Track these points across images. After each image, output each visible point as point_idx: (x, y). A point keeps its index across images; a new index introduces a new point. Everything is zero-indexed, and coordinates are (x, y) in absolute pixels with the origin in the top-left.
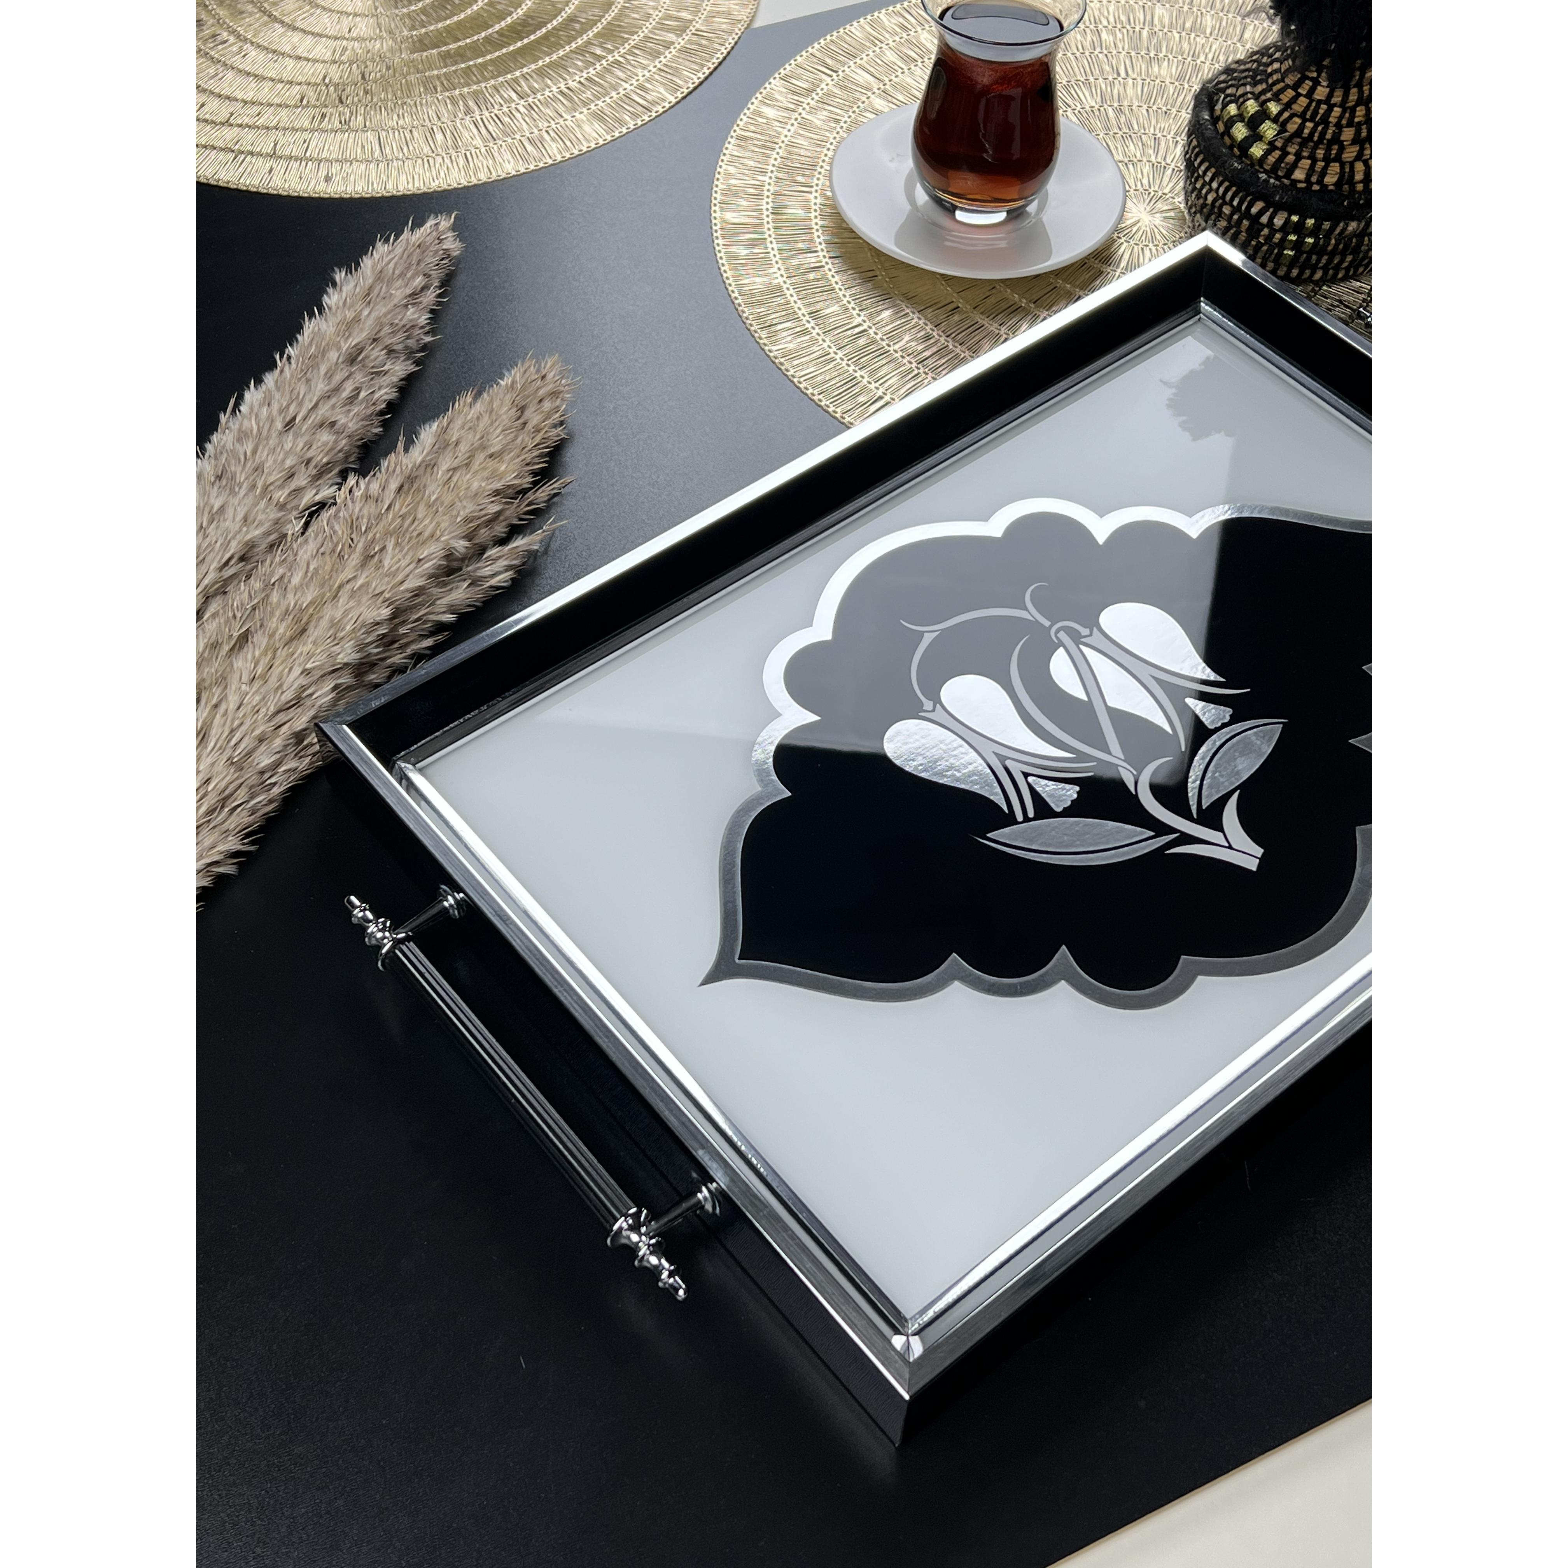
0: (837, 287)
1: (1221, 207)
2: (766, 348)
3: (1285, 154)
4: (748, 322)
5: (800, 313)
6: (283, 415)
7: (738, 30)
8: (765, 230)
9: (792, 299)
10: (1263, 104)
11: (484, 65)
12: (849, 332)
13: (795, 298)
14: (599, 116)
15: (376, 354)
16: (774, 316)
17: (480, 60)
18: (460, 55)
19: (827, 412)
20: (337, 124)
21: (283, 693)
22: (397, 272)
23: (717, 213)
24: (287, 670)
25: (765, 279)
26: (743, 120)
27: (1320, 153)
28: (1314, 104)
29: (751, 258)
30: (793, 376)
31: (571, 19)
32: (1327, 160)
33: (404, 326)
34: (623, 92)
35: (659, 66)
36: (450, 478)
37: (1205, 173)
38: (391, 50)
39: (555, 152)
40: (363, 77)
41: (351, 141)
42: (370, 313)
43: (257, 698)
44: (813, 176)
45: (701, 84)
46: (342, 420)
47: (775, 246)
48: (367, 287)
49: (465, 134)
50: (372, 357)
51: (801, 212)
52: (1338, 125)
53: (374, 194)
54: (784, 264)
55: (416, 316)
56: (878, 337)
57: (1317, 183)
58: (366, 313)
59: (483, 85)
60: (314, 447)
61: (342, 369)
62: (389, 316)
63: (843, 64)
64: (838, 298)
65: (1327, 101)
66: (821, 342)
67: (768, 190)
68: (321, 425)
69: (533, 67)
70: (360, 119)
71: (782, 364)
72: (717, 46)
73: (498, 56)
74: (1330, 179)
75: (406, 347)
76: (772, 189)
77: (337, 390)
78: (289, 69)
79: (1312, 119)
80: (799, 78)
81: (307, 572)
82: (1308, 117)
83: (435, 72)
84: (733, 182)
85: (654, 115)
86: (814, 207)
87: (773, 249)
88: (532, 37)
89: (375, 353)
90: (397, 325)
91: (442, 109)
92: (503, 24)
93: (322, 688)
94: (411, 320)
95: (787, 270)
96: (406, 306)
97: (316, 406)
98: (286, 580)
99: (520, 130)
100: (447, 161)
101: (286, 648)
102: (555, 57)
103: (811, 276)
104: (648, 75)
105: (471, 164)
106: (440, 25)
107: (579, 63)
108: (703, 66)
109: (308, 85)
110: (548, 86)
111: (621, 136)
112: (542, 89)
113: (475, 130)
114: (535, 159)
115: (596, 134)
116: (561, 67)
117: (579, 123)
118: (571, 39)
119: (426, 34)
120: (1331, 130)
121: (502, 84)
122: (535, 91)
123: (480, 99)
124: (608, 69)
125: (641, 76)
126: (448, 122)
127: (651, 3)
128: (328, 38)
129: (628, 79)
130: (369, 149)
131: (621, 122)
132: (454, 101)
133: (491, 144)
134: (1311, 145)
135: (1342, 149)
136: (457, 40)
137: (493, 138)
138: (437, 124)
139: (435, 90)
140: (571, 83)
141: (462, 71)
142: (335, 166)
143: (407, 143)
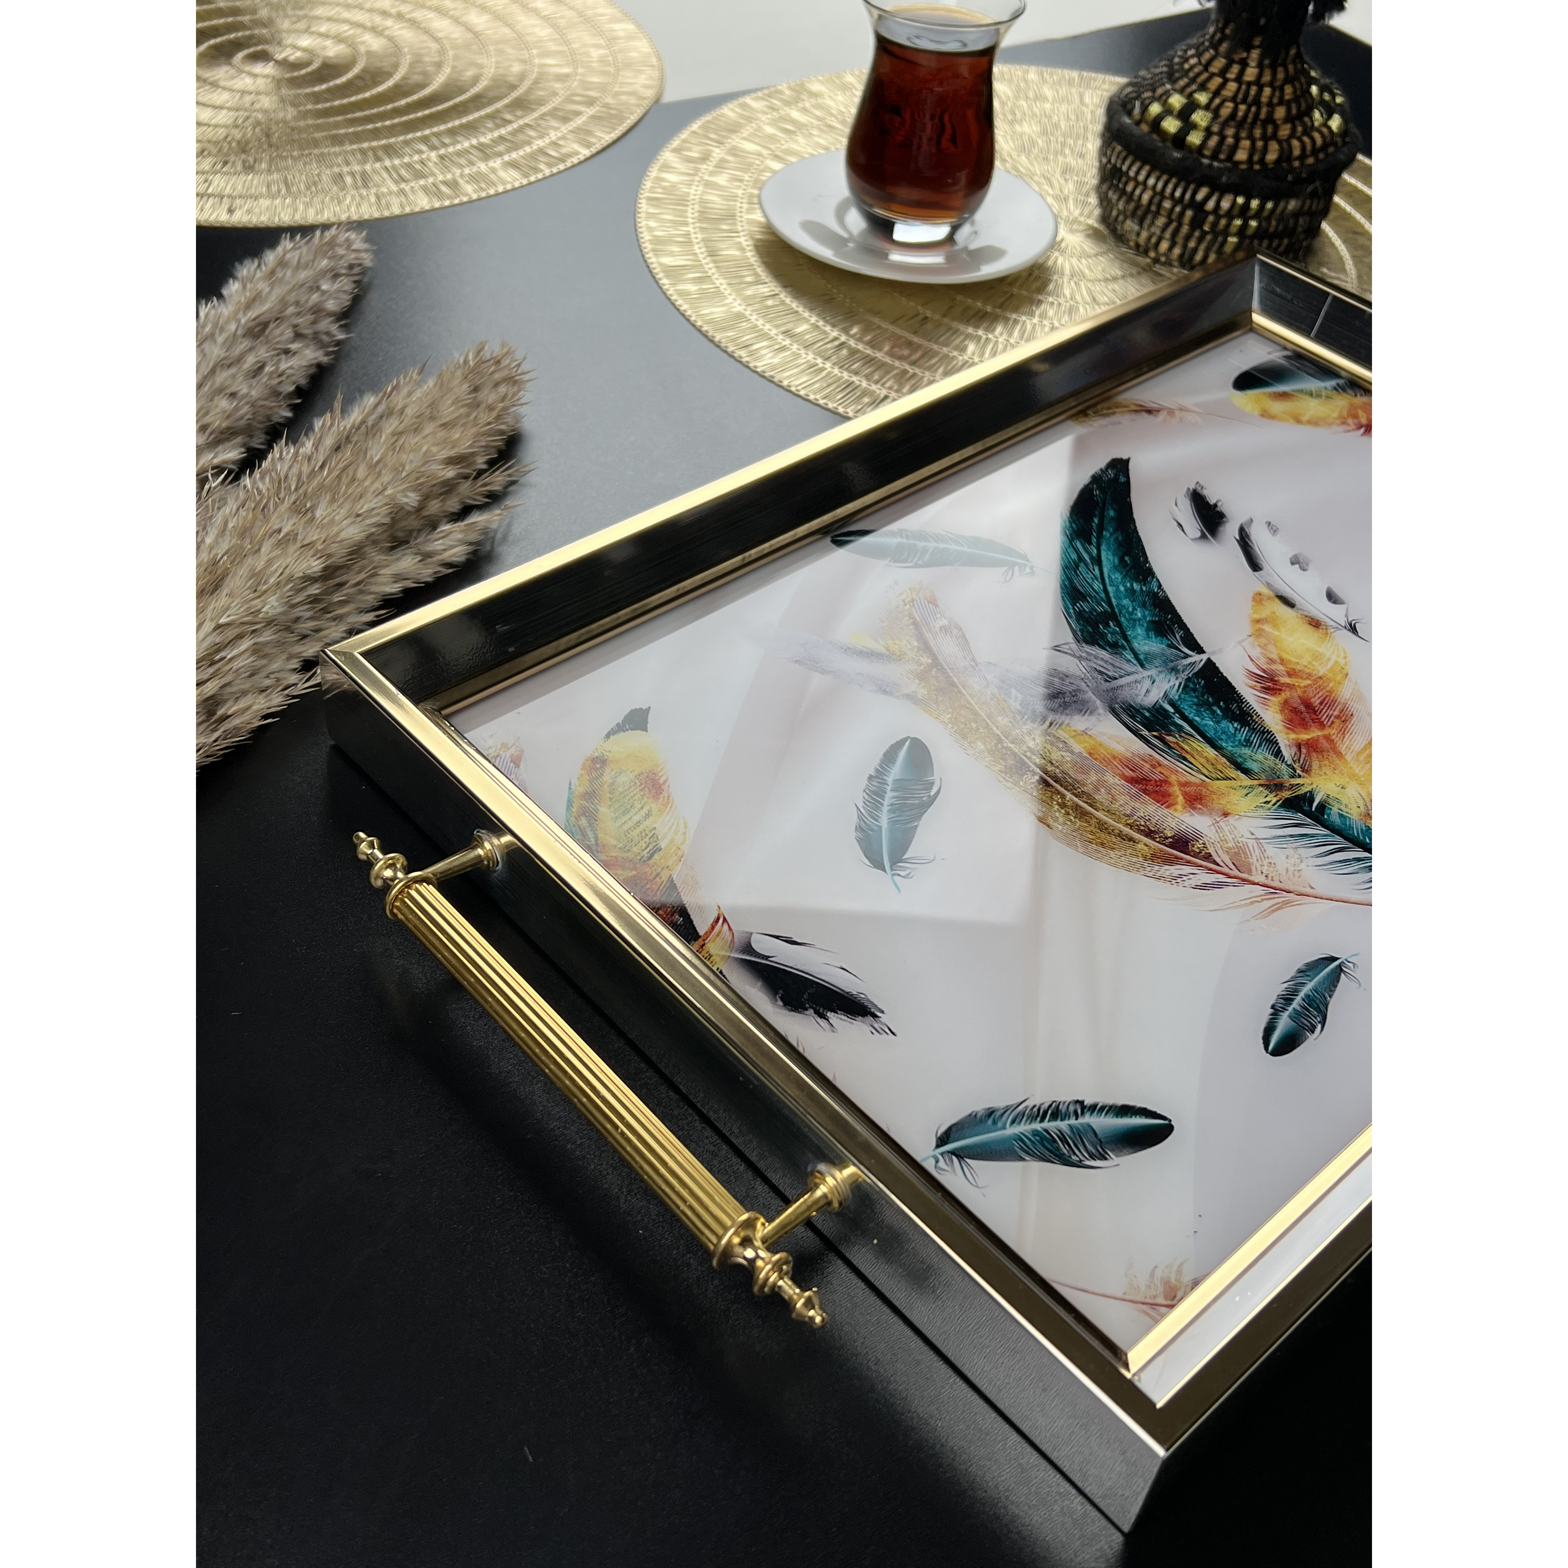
1: (1160, 201)
3: (1222, 137)
7: (646, 104)
10: (1190, 96)
11: (393, 127)
14: (513, 165)
15: (282, 333)
17: (388, 123)
18: (368, 120)
20: (239, 167)
27: (1258, 132)
28: (1244, 87)
31: (476, 98)
32: (1266, 139)
33: (311, 310)
34: (535, 147)
35: (570, 128)
36: (396, 441)
37: (1137, 173)
38: (295, 119)
39: (470, 191)
40: (268, 136)
41: (255, 182)
42: (273, 291)
45: (614, 143)
46: (244, 390)
48: (269, 270)
49: (376, 178)
50: (279, 333)
52: (1270, 104)
53: (281, 224)
57: (1257, 163)
58: (268, 291)
59: (393, 140)
60: (212, 413)
61: (242, 341)
62: (294, 296)
65: (1257, 81)
68: (219, 391)
69: (442, 127)
70: (264, 166)
72: (628, 115)
73: (407, 122)
74: (1271, 157)
75: (315, 335)
77: (239, 360)
79: (1244, 101)
82: (1238, 100)
83: (342, 131)
85: (569, 164)
88: (440, 108)
89: (280, 330)
90: (303, 305)
91: (351, 158)
92: (408, 100)
99: (433, 174)
100: (358, 198)
102: (464, 120)
104: (559, 135)
105: (383, 202)
106: (345, 101)
107: (490, 125)
108: (614, 129)
109: (209, 141)
110: (459, 142)
111: (538, 181)
112: (453, 144)
113: (385, 175)
114: (449, 197)
115: (512, 179)
116: (471, 128)
117: (493, 170)
118: (478, 109)
119: (331, 108)
120: (1264, 110)
121: (412, 140)
122: (445, 145)
123: (390, 151)
124: (521, 130)
125: (553, 135)
126: (357, 168)
127: (558, 85)
128: (230, 109)
129: (541, 137)
130: (274, 189)
131: (537, 170)
132: (363, 152)
133: (403, 185)
134: (1247, 126)
135: (1276, 128)
136: (364, 111)
137: (404, 181)
138: (346, 169)
139: (341, 143)
140: (483, 140)
141: (370, 131)
142: (238, 201)
143: (315, 184)
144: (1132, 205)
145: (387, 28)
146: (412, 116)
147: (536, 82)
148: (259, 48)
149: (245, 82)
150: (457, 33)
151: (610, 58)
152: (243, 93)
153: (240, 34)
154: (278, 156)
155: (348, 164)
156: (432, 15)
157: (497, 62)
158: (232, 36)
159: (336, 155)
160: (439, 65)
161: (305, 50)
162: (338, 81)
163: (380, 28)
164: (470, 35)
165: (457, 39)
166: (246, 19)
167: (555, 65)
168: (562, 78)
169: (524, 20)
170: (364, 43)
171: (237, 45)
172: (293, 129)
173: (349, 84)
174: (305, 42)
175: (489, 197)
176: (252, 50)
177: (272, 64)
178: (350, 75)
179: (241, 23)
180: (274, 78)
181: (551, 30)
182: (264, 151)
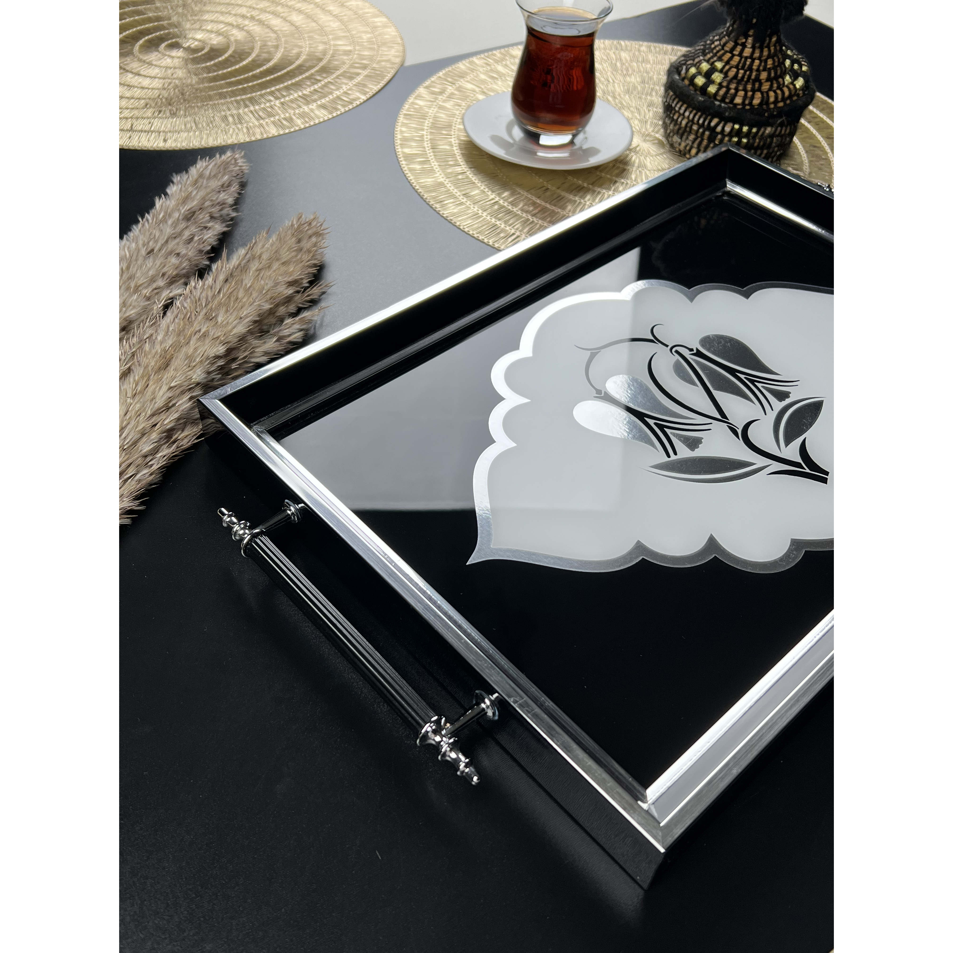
0: (476, 181)
1: (691, 126)
2: (441, 213)
3: (728, 89)
4: (427, 200)
5: (457, 195)
6: (145, 247)
7: (396, 67)
8: (428, 156)
9: (451, 189)
10: (712, 64)
11: (253, 86)
12: (488, 203)
13: (452, 188)
14: (323, 107)
15: (203, 217)
16: (442, 197)
17: (250, 84)
18: (239, 82)
19: (484, 243)
20: (168, 114)
21: (155, 403)
22: (212, 174)
23: (399, 149)
24: (158, 388)
25: (433, 180)
26: (406, 106)
27: (749, 87)
28: (743, 59)
29: (423, 170)
30: (459, 226)
31: (300, 67)
32: (754, 91)
33: (219, 203)
34: (335, 96)
35: (354, 83)
36: (259, 274)
37: (680, 108)
38: (198, 83)
39: (300, 123)
40: (182, 94)
41: (177, 122)
42: (197, 193)
43: (138, 406)
44: (451, 131)
45: (380, 91)
46: (184, 252)
47: (436, 164)
48: (194, 180)
49: (247, 118)
50: (201, 217)
51: (448, 147)
52: (758, 70)
53: (194, 147)
54: (443, 172)
55: (226, 197)
56: (506, 204)
57: (748, 105)
58: (194, 193)
59: (254, 94)
60: (167, 266)
61: (181, 223)
62: (210, 196)
63: (457, 80)
64: (478, 187)
65: (751, 57)
66: (472, 208)
67: (427, 138)
68: (170, 253)
69: (282, 86)
70: (182, 113)
71: (451, 220)
72: (386, 74)
73: (261, 83)
74: (756, 101)
75: (221, 216)
76: (429, 137)
77: (180, 234)
78: (137, 93)
79: (743, 68)
80: (434, 87)
81: (167, 332)
82: (740, 67)
83: (225, 90)
84: (406, 135)
85: (355, 105)
86: (455, 145)
87: (435, 165)
88: (279, 74)
89: (201, 216)
90: (214, 201)
91: (231, 106)
92: (261, 69)
93: (183, 398)
94: (224, 199)
95: (445, 175)
96: (219, 192)
97: (167, 242)
98: (154, 338)
99: (278, 114)
100: (237, 130)
101: (157, 374)
102: (294, 81)
103: (460, 177)
104: (348, 87)
105: (251, 132)
106: (225, 71)
107: (308, 83)
108: (379, 83)
109: (150, 99)
110: (292, 94)
111: (338, 116)
112: (288, 95)
113: (251, 115)
114: (288, 128)
115: (323, 115)
116: (298, 86)
117: (312, 110)
118: (301, 74)
119: (217, 75)
120: (754, 74)
121: (265, 94)
122: (284, 96)
123: (253, 101)
124: (325, 85)
125: (345, 88)
126: (235, 112)
127: (345, 58)
128: (160, 78)
129: (338, 89)
130: (189, 126)
131: (337, 109)
132: (237, 102)
133: (261, 122)
134: (743, 83)
135: (761, 84)
136: (236, 77)
137: (262, 119)
138: (228, 113)
139: (225, 98)
140: (305, 92)
141: (240, 89)
142: (169, 134)
143: (211, 122)
144: (677, 127)
145: (246, 26)
146: (264, 80)
147: (333, 56)
148: (174, 40)
149: (168, 61)
150: (286, 28)
151: (374, 40)
152: (167, 68)
153: (162, 32)
154: (189, 107)
155: (229, 110)
156: (271, 17)
157: (309, 44)
158: (158, 34)
159: (223, 104)
160: (277, 47)
161: (200, 41)
162: (220, 59)
163: (241, 26)
164: (294, 28)
165: (286, 31)
166: (165, 23)
167: (343, 45)
168: (347, 53)
169: (323, 18)
170: (233, 35)
171: (161, 39)
172: (197, 90)
173: (227, 60)
174: (199, 36)
175: (310, 126)
176: (170, 42)
177: (182, 50)
178: (226, 55)
179: (163, 25)
180: (183, 58)
181: (340, 23)
182: (181, 104)
